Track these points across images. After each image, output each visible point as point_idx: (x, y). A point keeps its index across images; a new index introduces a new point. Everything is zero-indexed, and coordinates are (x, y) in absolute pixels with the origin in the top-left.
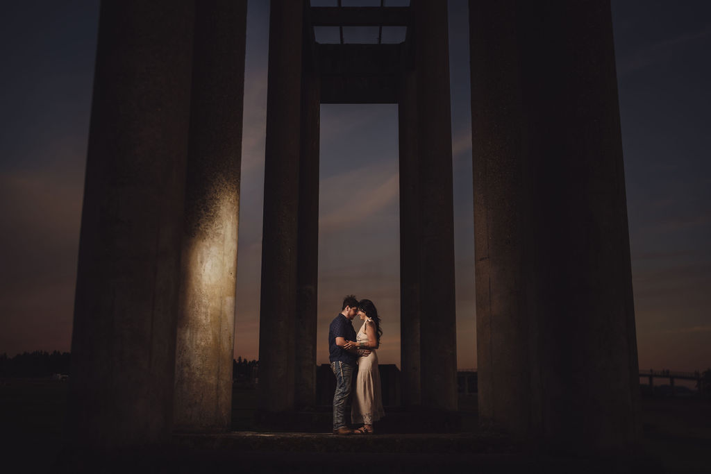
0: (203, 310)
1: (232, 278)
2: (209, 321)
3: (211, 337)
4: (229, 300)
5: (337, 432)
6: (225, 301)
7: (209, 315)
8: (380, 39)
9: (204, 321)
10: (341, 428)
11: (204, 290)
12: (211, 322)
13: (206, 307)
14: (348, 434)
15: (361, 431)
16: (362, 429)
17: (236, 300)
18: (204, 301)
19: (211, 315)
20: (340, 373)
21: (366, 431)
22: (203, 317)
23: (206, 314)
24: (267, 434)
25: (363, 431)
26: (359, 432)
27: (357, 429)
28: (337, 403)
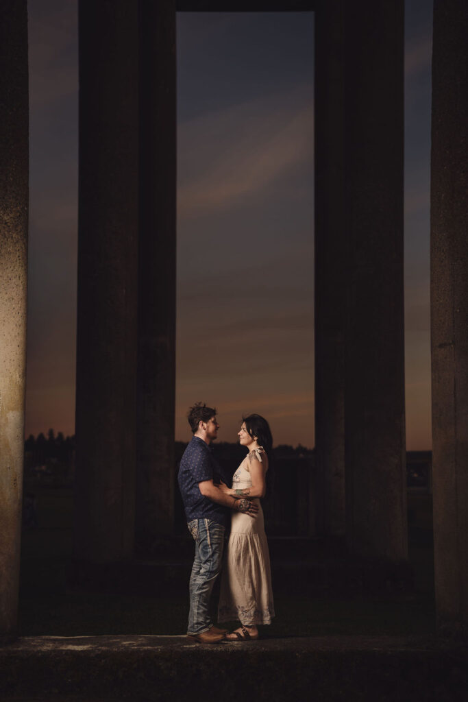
1: (18, 379)
5: (197, 639)
10: (203, 631)
14: (217, 643)
15: (238, 634)
16: (240, 631)
20: (205, 539)
21: (247, 634)
24: (79, 643)
25: (242, 635)
26: (235, 636)
27: (231, 632)
28: (199, 589)
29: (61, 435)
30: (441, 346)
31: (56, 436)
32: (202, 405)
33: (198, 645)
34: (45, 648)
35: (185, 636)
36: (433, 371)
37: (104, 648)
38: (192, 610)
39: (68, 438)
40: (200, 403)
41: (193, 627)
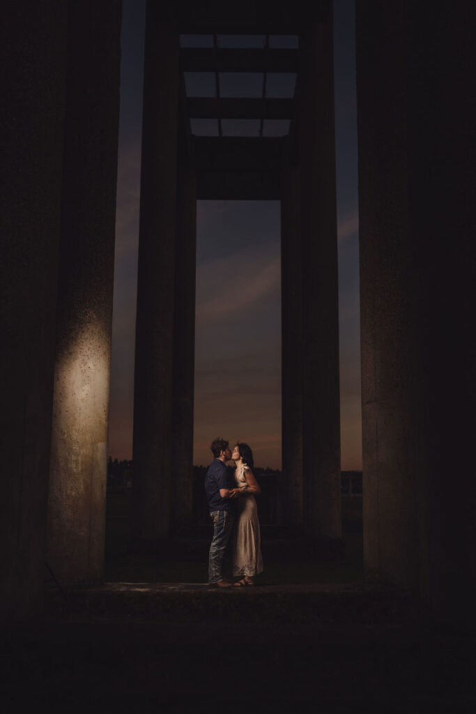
0: (74, 457)
2: (80, 469)
3: (82, 487)
4: (101, 445)
5: (216, 586)
6: (97, 448)
7: (80, 462)
8: (261, 131)
9: (75, 470)
10: (220, 581)
11: (75, 435)
12: (82, 471)
13: (77, 455)
14: (228, 587)
15: (241, 584)
16: (242, 581)
17: (108, 446)
18: (74, 448)
19: (82, 462)
21: (247, 583)
22: (74, 465)
23: (77, 462)
24: (142, 587)
25: (244, 583)
26: (239, 584)
27: (237, 582)
28: (214, 555)
29: (116, 460)
30: (368, 403)
31: (113, 461)
32: (220, 440)
33: (216, 589)
34: (122, 590)
35: (207, 584)
36: (363, 419)
37: (158, 591)
38: (211, 569)
39: (121, 462)
40: (218, 439)
41: (213, 579)
